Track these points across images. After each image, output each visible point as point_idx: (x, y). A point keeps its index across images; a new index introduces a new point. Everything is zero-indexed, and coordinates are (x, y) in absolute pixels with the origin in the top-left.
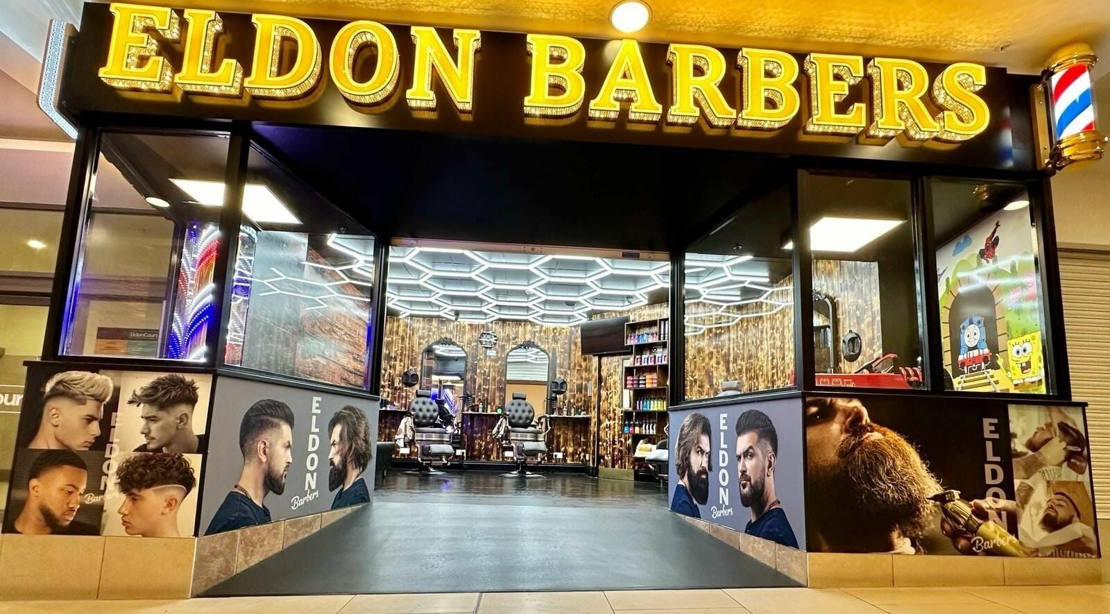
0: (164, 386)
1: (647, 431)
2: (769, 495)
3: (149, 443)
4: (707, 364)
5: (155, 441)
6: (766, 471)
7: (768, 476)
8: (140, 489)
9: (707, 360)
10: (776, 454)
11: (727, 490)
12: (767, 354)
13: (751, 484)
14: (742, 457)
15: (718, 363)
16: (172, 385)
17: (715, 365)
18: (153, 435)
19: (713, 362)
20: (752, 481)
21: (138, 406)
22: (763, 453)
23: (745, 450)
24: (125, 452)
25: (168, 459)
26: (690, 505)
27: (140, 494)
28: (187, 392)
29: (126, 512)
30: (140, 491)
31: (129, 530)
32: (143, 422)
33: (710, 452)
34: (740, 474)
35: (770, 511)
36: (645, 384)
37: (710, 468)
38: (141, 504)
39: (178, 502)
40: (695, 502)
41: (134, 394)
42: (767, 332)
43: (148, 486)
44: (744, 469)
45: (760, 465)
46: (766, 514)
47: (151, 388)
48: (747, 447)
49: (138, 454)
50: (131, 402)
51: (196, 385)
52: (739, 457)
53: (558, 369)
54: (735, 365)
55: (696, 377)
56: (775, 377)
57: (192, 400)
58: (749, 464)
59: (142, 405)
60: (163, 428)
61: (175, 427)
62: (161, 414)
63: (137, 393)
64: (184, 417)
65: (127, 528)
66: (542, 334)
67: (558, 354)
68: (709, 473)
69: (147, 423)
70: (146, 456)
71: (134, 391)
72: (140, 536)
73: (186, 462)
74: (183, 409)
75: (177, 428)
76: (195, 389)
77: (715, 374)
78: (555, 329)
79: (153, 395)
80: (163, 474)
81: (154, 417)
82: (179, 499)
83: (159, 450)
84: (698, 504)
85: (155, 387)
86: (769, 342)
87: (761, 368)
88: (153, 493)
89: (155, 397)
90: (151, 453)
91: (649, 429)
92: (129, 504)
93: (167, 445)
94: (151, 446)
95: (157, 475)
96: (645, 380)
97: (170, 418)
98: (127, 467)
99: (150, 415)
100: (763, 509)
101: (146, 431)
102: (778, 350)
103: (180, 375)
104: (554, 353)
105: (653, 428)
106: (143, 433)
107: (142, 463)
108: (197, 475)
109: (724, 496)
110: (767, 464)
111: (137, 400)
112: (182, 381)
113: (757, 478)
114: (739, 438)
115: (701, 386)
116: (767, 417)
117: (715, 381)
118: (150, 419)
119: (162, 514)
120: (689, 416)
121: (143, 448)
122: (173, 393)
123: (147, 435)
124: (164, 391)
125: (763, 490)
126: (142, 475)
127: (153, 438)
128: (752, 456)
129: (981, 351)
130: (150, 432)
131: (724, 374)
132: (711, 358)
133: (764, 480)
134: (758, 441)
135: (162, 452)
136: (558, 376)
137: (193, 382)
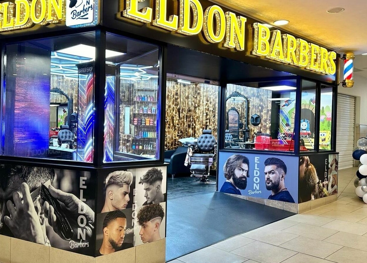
0: (151, 174)
1: (147, 148)
2: (282, 186)
3: (148, 201)
4: (172, 113)
5: (149, 199)
6: (281, 178)
7: (281, 180)
8: (146, 222)
9: (172, 111)
10: (286, 173)
11: (258, 185)
12: (203, 112)
13: (272, 182)
14: (268, 173)
15: (176, 113)
16: (154, 173)
17: (175, 114)
18: (149, 197)
19: (174, 113)
20: (273, 182)
21: (142, 184)
22: (279, 173)
23: (270, 171)
24: (139, 207)
25: (155, 206)
26: (234, 190)
27: (146, 224)
28: (159, 175)
29: (142, 234)
30: (146, 223)
31: (144, 242)
32: (145, 191)
33: (248, 170)
34: (266, 179)
35: (282, 192)
36: (145, 123)
37: (248, 176)
38: (147, 229)
39: (159, 224)
40: (237, 188)
41: (141, 179)
42: (203, 102)
43: (149, 220)
44: (269, 177)
45: (278, 177)
46: (280, 192)
47: (147, 175)
48: (271, 170)
49: (144, 206)
50: (140, 183)
51: (162, 171)
52: (266, 173)
53: (74, 107)
54: (182, 114)
55: (168, 120)
56: (208, 124)
57: (161, 179)
58: (271, 176)
59: (144, 183)
60: (152, 193)
61: (156, 192)
62: (151, 186)
63: (142, 178)
64: (159, 187)
65: (143, 240)
66: (64, 84)
67: (74, 98)
68: (247, 178)
69: (146, 192)
70: (147, 207)
71: (141, 178)
72: (148, 242)
73: (161, 206)
74: (158, 183)
75: (157, 192)
76: (161, 173)
77: (175, 119)
78: (72, 81)
79: (147, 178)
80: (154, 213)
81: (149, 188)
82: (159, 223)
83: (151, 203)
84: (239, 189)
85: (148, 175)
86: (205, 107)
87: (198, 118)
88: (151, 223)
89: (148, 179)
90: (149, 205)
91: (148, 147)
92: (143, 229)
93: (154, 200)
94: (149, 202)
95: (152, 214)
96: (145, 121)
97: (154, 188)
98: (141, 213)
99: (147, 188)
100: (278, 191)
101: (146, 195)
102: (211, 112)
103: (156, 168)
104: (72, 97)
105: (150, 147)
106: (145, 197)
107: (146, 210)
108: (164, 212)
109: (256, 186)
110: (281, 176)
111: (142, 181)
112: (157, 170)
113: (275, 181)
114: (266, 166)
115: (169, 125)
116: (282, 161)
117: (174, 121)
118: (147, 189)
119: (155, 231)
120: (234, 155)
121: (146, 203)
122: (154, 176)
123: (146, 197)
124: (151, 176)
125: (279, 185)
126: (146, 216)
127: (149, 198)
128: (273, 173)
129: (307, 132)
130: (147, 195)
131: (178, 118)
132: (173, 111)
133: (279, 182)
134: (277, 168)
135: (152, 204)
136: (74, 111)
137: (160, 171)
